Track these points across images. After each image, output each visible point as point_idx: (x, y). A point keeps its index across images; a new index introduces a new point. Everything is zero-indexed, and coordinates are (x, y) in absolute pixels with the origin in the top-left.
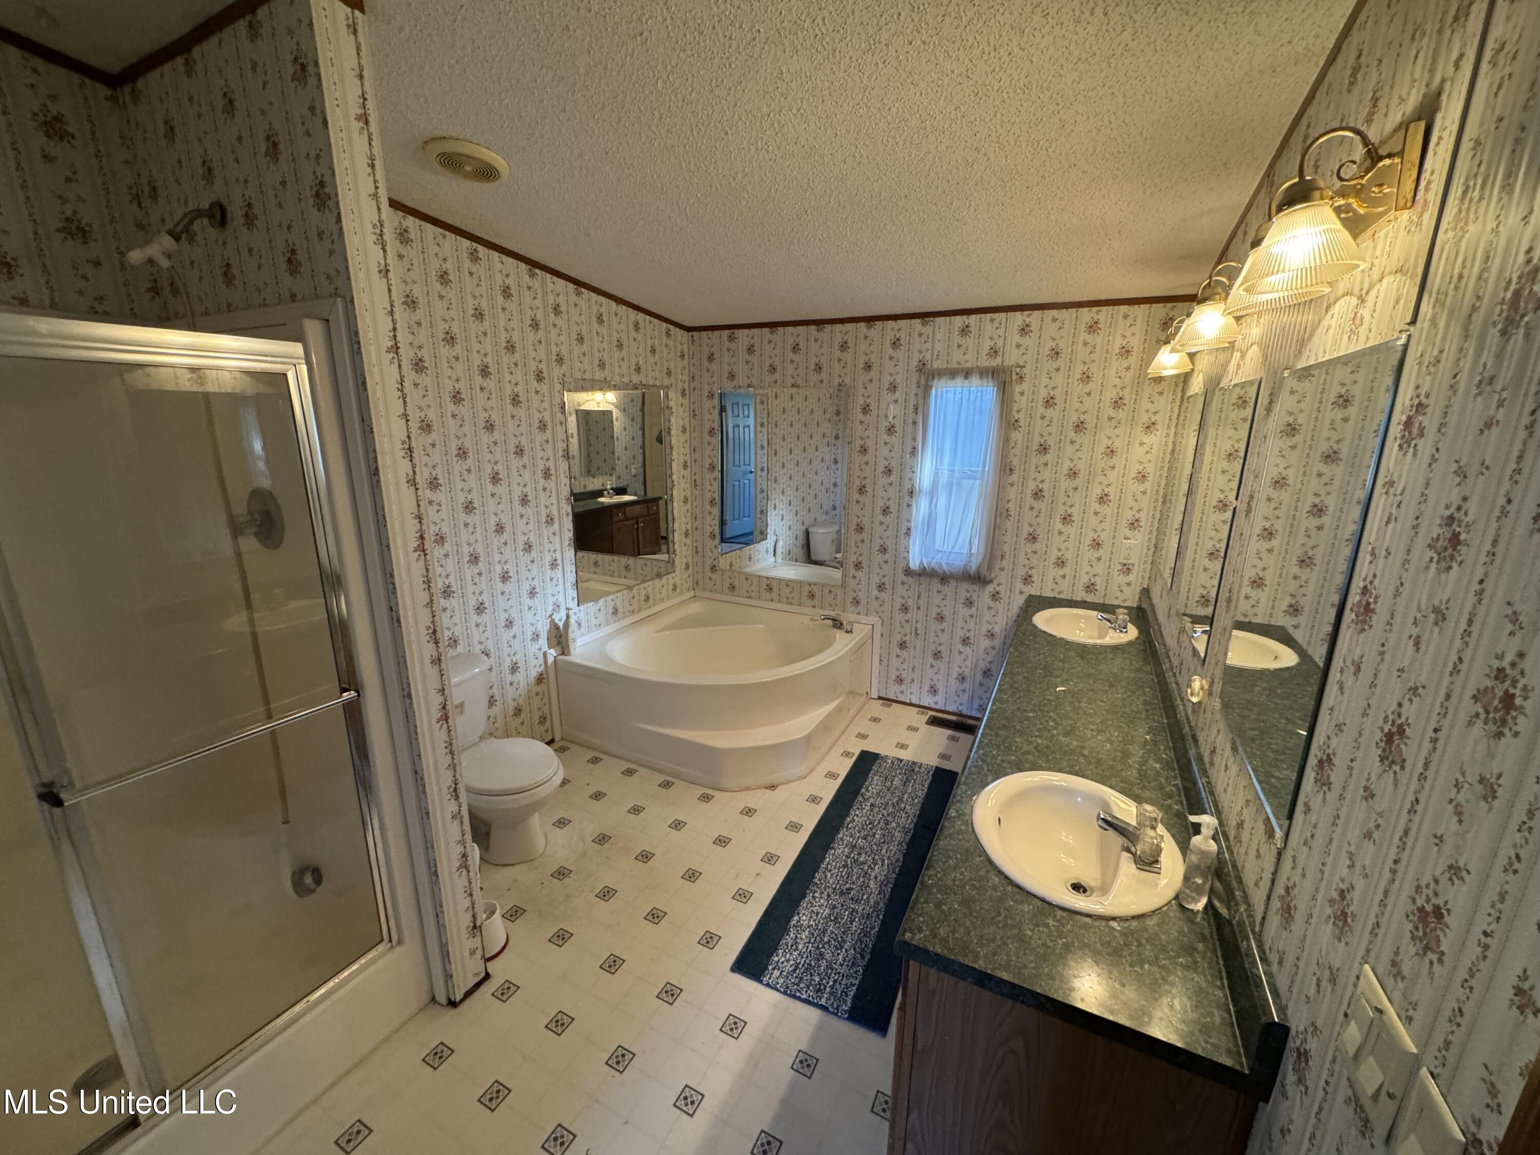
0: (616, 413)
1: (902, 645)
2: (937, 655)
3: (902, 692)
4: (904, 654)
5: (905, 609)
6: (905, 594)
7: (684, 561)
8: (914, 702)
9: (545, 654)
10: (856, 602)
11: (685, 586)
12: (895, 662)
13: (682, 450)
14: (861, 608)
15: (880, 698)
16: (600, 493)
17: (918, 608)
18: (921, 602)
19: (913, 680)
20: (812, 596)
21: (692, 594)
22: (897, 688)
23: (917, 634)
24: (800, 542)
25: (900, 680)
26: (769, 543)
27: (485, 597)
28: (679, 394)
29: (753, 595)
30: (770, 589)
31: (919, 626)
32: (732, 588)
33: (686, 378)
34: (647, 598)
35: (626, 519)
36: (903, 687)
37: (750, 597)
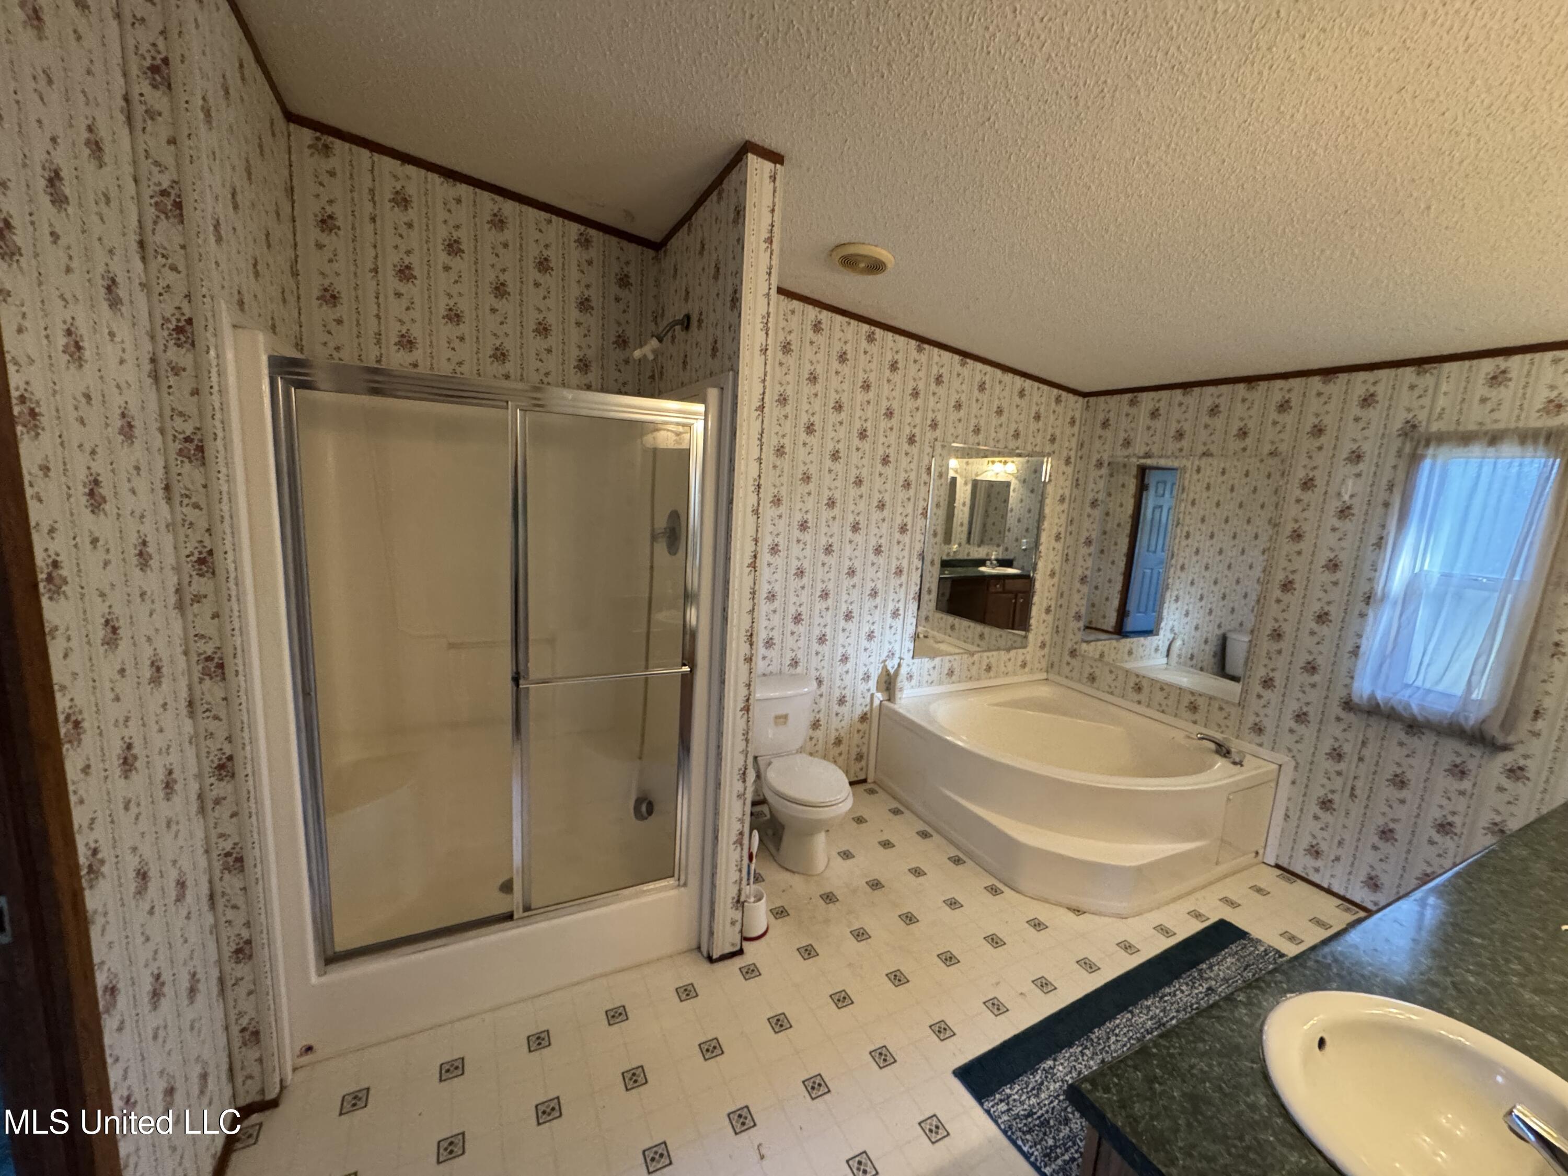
0: (1014, 484)
1: (1326, 804)
2: (1386, 834)
3: (1317, 870)
4: (1326, 817)
5: (1337, 755)
6: (1338, 733)
7: (1040, 639)
8: (1335, 889)
9: (872, 695)
10: (1258, 729)
11: (1037, 665)
12: (1312, 826)
13: (1057, 521)
14: (1264, 739)
15: (1278, 866)
16: (982, 562)
17: (1361, 759)
18: (1366, 753)
19: (1337, 859)
20: (1193, 708)
21: (1044, 676)
22: (1311, 862)
23: (1353, 795)
24: (1210, 649)
25: (1315, 852)
26: (1161, 640)
27: (828, 630)
28: (1062, 462)
29: (1117, 691)
30: (1138, 688)
31: (1359, 784)
32: (1092, 678)
33: (1074, 445)
34: (989, 668)
35: (1004, 592)
36: (1319, 863)
37: (1112, 693)
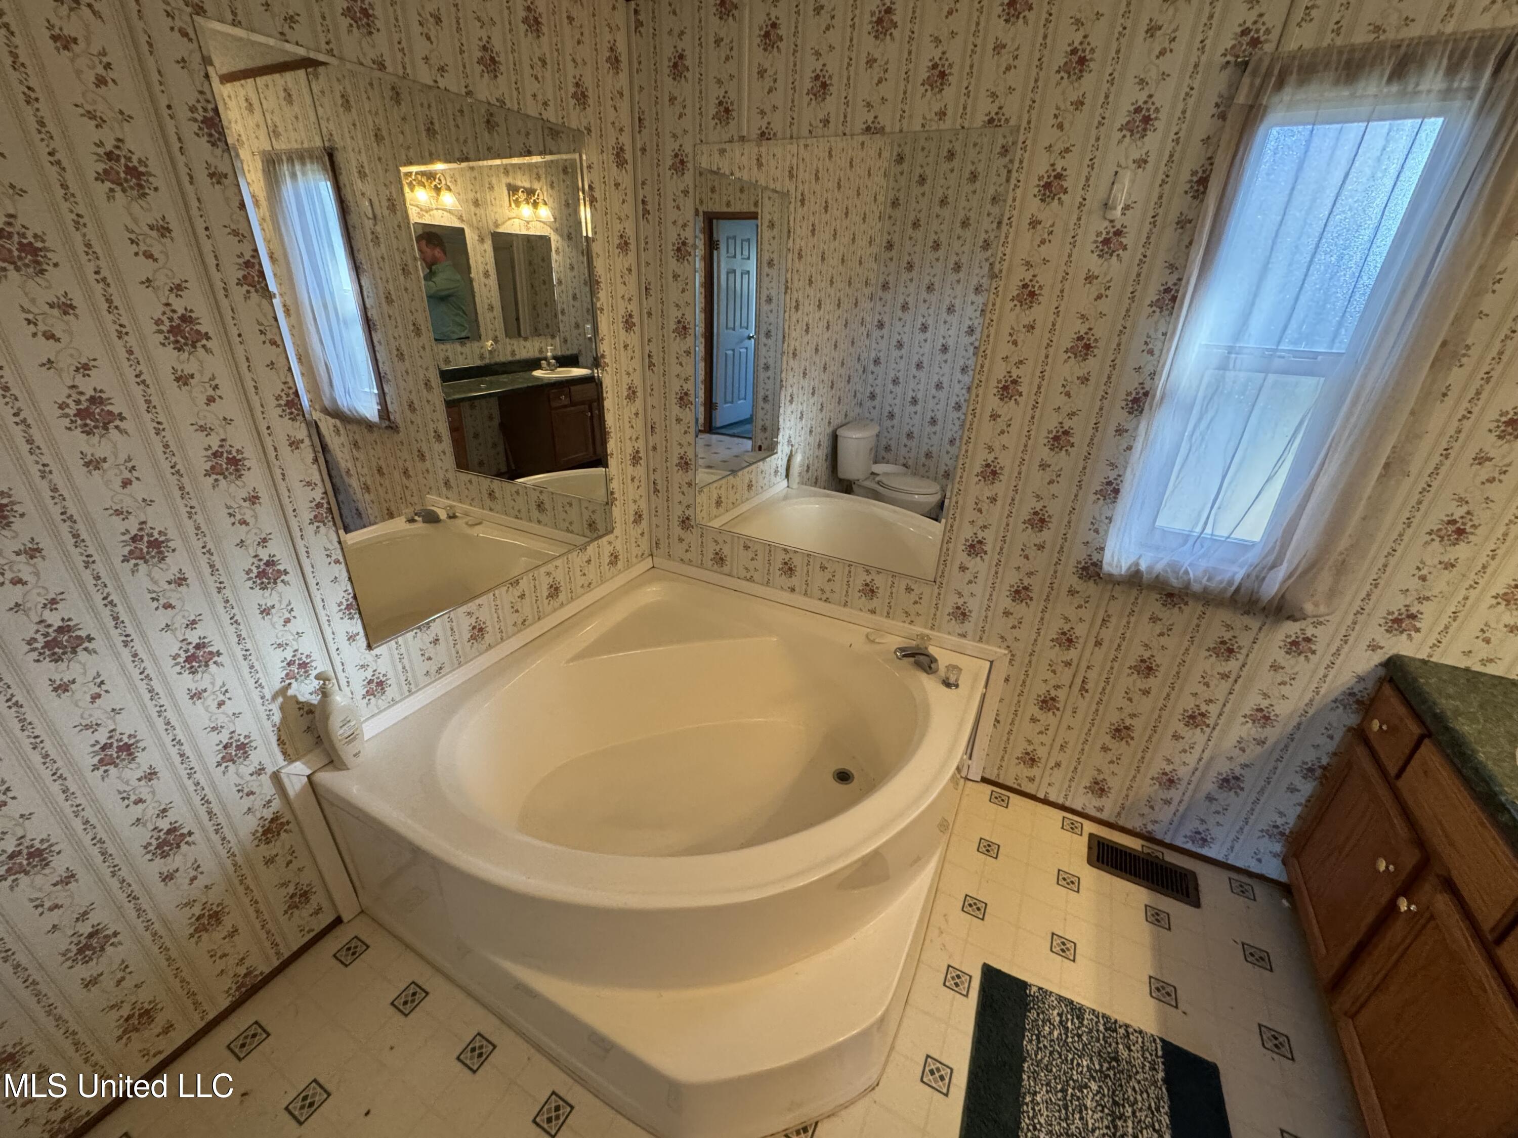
0: (554, 239)
1: (1047, 703)
2: (1121, 732)
3: (1031, 780)
4: (1047, 718)
5: (1066, 640)
6: (1071, 613)
7: (632, 508)
8: (1052, 798)
9: (276, 777)
10: (961, 614)
11: (635, 551)
12: (1026, 729)
14: (969, 626)
15: (984, 780)
17: (1098, 643)
18: (1106, 634)
19: (1058, 765)
20: (870, 591)
21: (648, 563)
22: (1025, 771)
23: (1083, 689)
25: (1030, 760)
29: (757, 576)
30: (789, 569)
31: (1092, 675)
32: (720, 559)
34: (554, 591)
36: (1035, 772)
37: (751, 579)
